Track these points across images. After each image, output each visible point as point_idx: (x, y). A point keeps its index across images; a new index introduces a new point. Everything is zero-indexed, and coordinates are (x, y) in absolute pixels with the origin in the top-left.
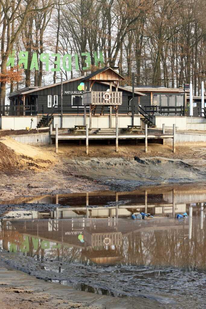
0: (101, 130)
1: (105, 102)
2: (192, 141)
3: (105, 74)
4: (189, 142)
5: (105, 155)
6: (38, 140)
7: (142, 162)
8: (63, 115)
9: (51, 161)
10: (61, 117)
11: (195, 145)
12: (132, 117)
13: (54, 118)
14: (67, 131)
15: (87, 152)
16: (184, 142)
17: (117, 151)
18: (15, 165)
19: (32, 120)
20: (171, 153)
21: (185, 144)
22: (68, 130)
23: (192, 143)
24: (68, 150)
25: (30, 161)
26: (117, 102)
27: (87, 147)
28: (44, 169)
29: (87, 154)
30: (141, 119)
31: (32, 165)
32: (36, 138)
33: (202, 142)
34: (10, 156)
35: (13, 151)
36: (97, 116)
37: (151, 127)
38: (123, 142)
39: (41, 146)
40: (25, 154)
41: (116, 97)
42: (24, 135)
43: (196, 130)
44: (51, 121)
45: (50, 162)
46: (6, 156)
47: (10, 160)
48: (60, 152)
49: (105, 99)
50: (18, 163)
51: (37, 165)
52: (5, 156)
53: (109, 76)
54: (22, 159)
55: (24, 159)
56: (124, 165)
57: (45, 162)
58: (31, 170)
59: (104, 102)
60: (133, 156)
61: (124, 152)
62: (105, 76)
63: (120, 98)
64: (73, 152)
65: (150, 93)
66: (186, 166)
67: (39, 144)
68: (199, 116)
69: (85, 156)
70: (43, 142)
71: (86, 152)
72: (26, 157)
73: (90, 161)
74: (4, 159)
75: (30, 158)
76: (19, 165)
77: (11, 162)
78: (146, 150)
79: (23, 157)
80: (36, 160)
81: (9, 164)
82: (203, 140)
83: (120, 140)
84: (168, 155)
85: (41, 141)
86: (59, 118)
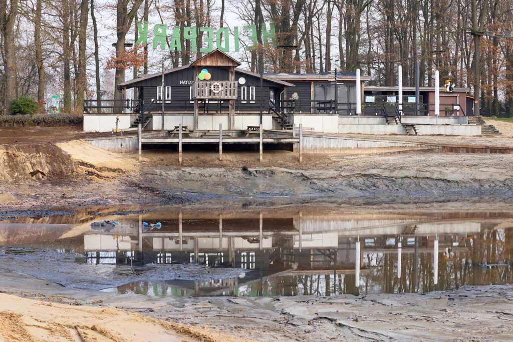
0: (210, 132)
1: (214, 95)
2: (334, 147)
3: (213, 58)
4: (329, 148)
5: (205, 164)
6: (121, 145)
7: (250, 173)
8: (165, 112)
9: (124, 170)
10: (162, 115)
11: (338, 152)
12: (261, 115)
13: (153, 117)
14: (165, 134)
15: (180, 160)
16: (322, 149)
17: (221, 159)
18: (69, 174)
19: (118, 119)
20: (297, 163)
21: (324, 151)
22: (166, 131)
23: (333, 149)
24: (156, 157)
25: (91, 169)
26: (230, 95)
27: (180, 154)
28: (107, 179)
29: (180, 163)
30: (273, 117)
31: (92, 173)
32: (119, 142)
33: (349, 148)
34: (63, 162)
35: (69, 156)
36: (212, 114)
37: (285, 129)
38: (229, 148)
39: (126, 152)
40: (85, 160)
41: (229, 89)
42: (103, 138)
43: (359, 134)
44: (149, 121)
45: (122, 171)
46: (58, 162)
47: (63, 167)
48: (145, 159)
49: (214, 91)
50: (73, 171)
51: (98, 174)
52: (56, 162)
53: (219, 60)
54: (81, 167)
55: (83, 167)
56: (222, 176)
57: (114, 171)
58: (88, 180)
59: (212, 94)
60: (241, 166)
61: (230, 161)
62: (214, 59)
63: (234, 90)
64: (162, 160)
65: (311, 82)
66: (304, 179)
67: (124, 150)
68: (377, 114)
69: (176, 165)
70: (128, 147)
71: (178, 160)
72: (87, 164)
73: (180, 172)
74: (55, 166)
75: (91, 166)
76: (74, 173)
77: (64, 170)
78: (261, 158)
79: (83, 164)
80: (100, 168)
81: (61, 172)
82: (350, 146)
83: (224, 145)
84: (291, 164)
85: (126, 146)
86: (160, 117)
